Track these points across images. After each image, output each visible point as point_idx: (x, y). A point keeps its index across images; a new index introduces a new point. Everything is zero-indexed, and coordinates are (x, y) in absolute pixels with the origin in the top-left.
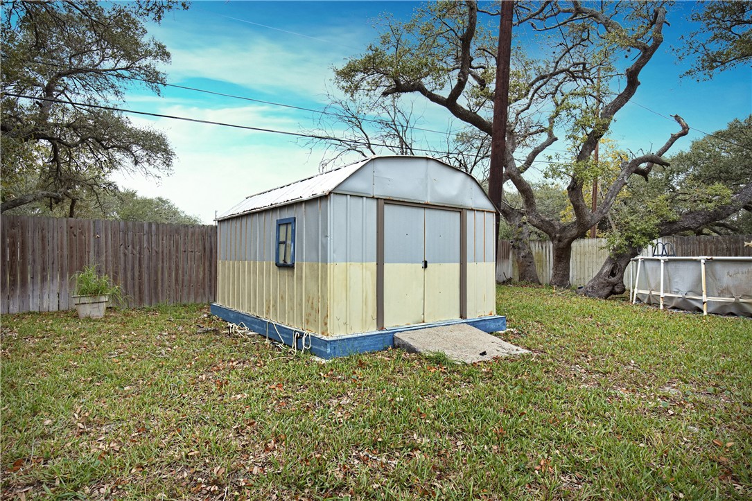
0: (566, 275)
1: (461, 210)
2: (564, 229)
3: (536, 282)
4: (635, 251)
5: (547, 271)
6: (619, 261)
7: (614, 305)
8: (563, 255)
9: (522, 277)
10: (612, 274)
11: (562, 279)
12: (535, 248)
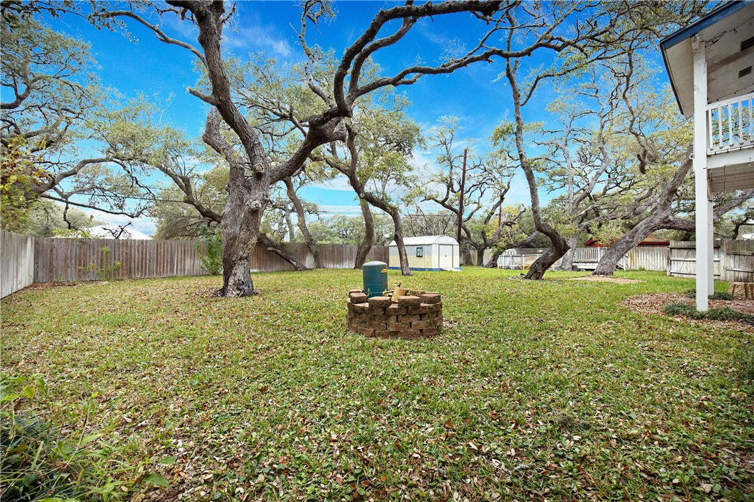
0: (482, 262)
1: (452, 245)
2: (480, 246)
3: (472, 264)
4: (501, 253)
5: (475, 261)
6: (495, 257)
7: (494, 269)
8: (481, 255)
9: (466, 263)
10: (493, 260)
11: (480, 263)
12: (472, 252)
